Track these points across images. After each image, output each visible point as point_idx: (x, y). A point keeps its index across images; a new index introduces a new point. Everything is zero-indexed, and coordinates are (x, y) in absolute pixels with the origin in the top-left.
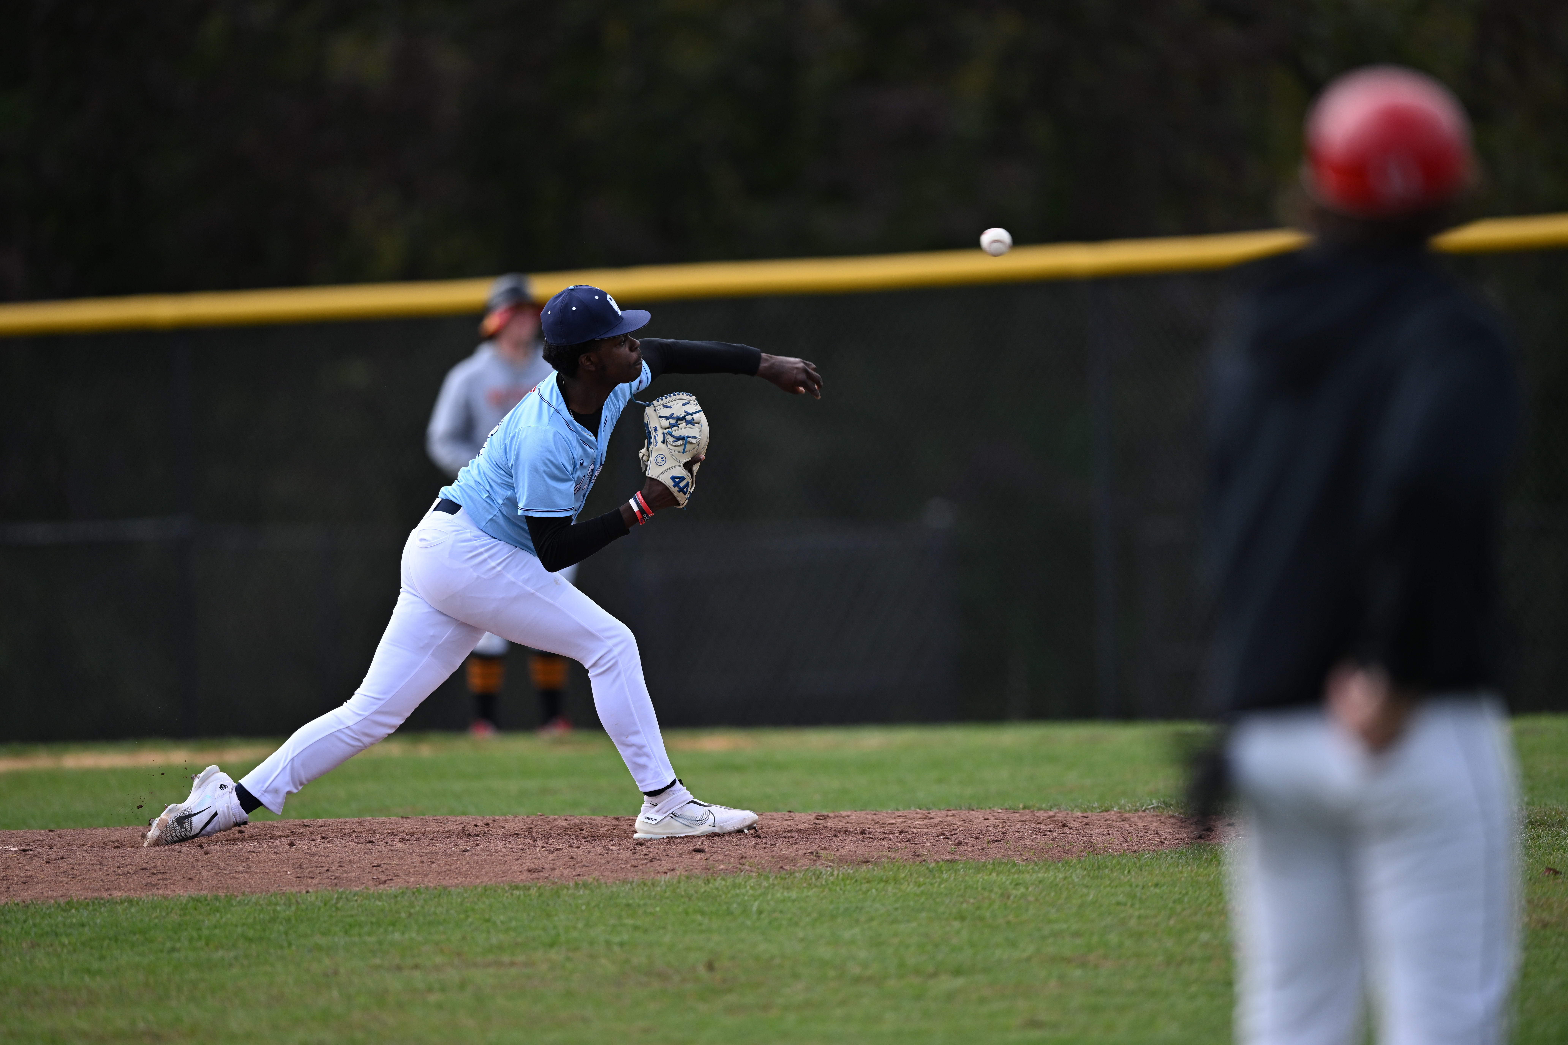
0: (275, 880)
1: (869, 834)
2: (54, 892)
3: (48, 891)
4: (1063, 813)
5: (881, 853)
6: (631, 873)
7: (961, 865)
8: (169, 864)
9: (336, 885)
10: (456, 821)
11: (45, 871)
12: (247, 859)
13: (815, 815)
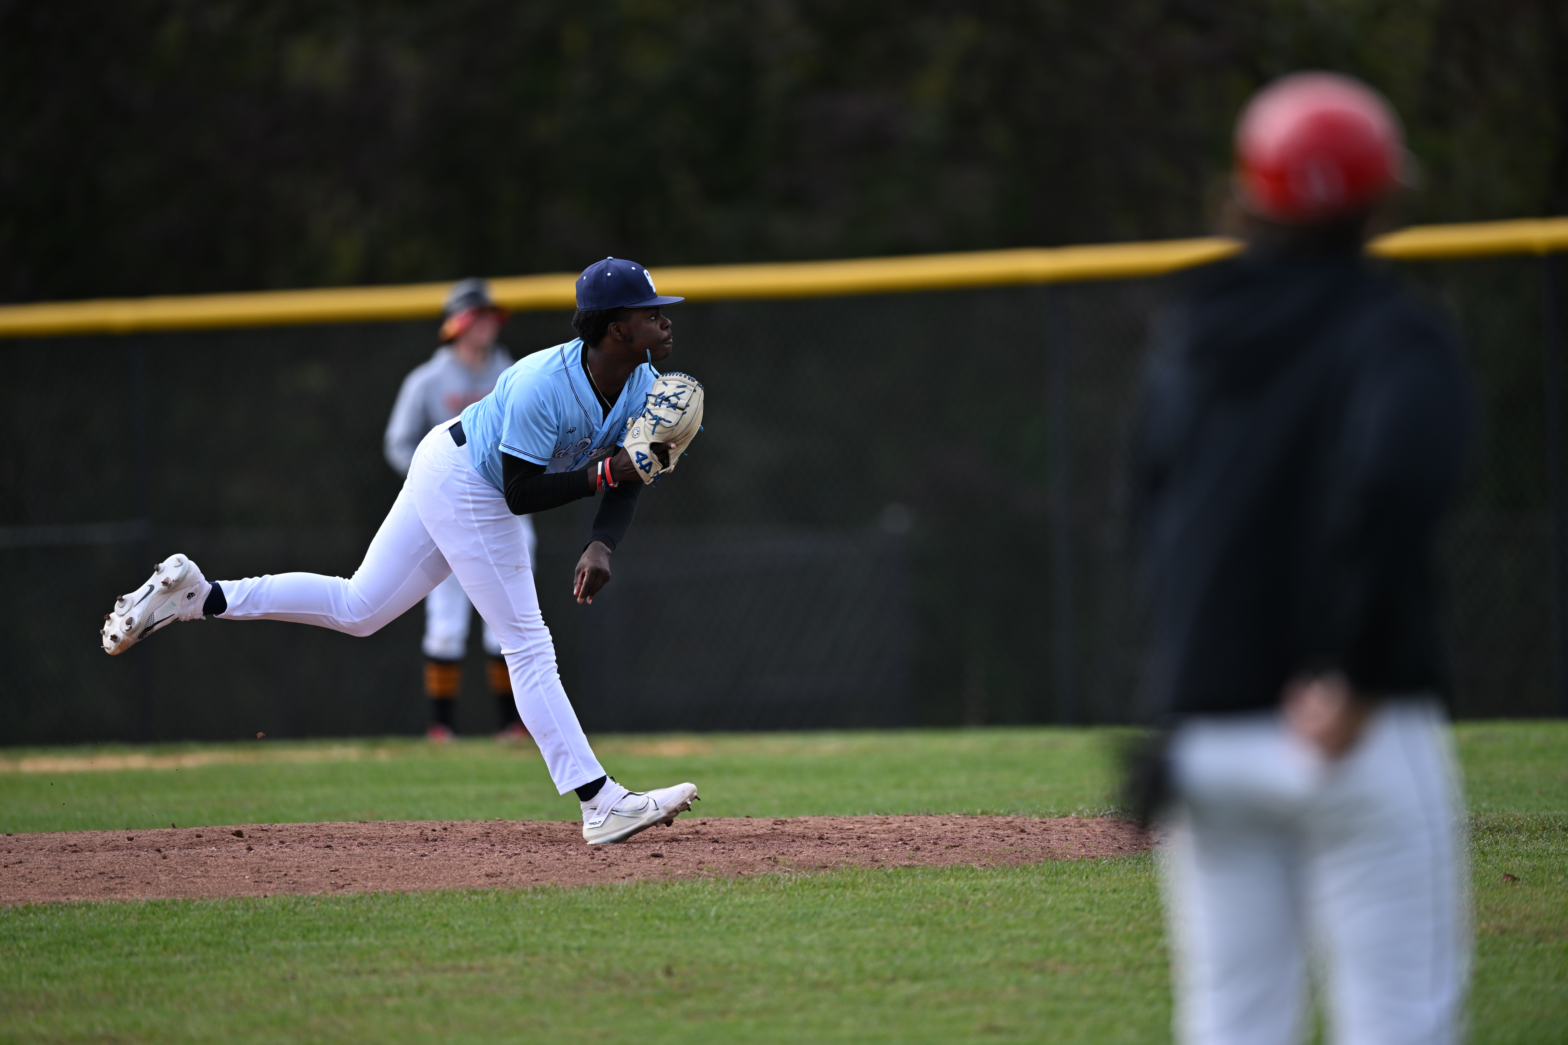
0: (233, 884)
1: (827, 839)
2: (12, 896)
3: (6, 895)
4: (1021, 819)
5: (839, 859)
6: (590, 877)
7: (919, 871)
8: (127, 868)
9: (294, 889)
10: (414, 826)
12: (205, 863)
13: (772, 820)
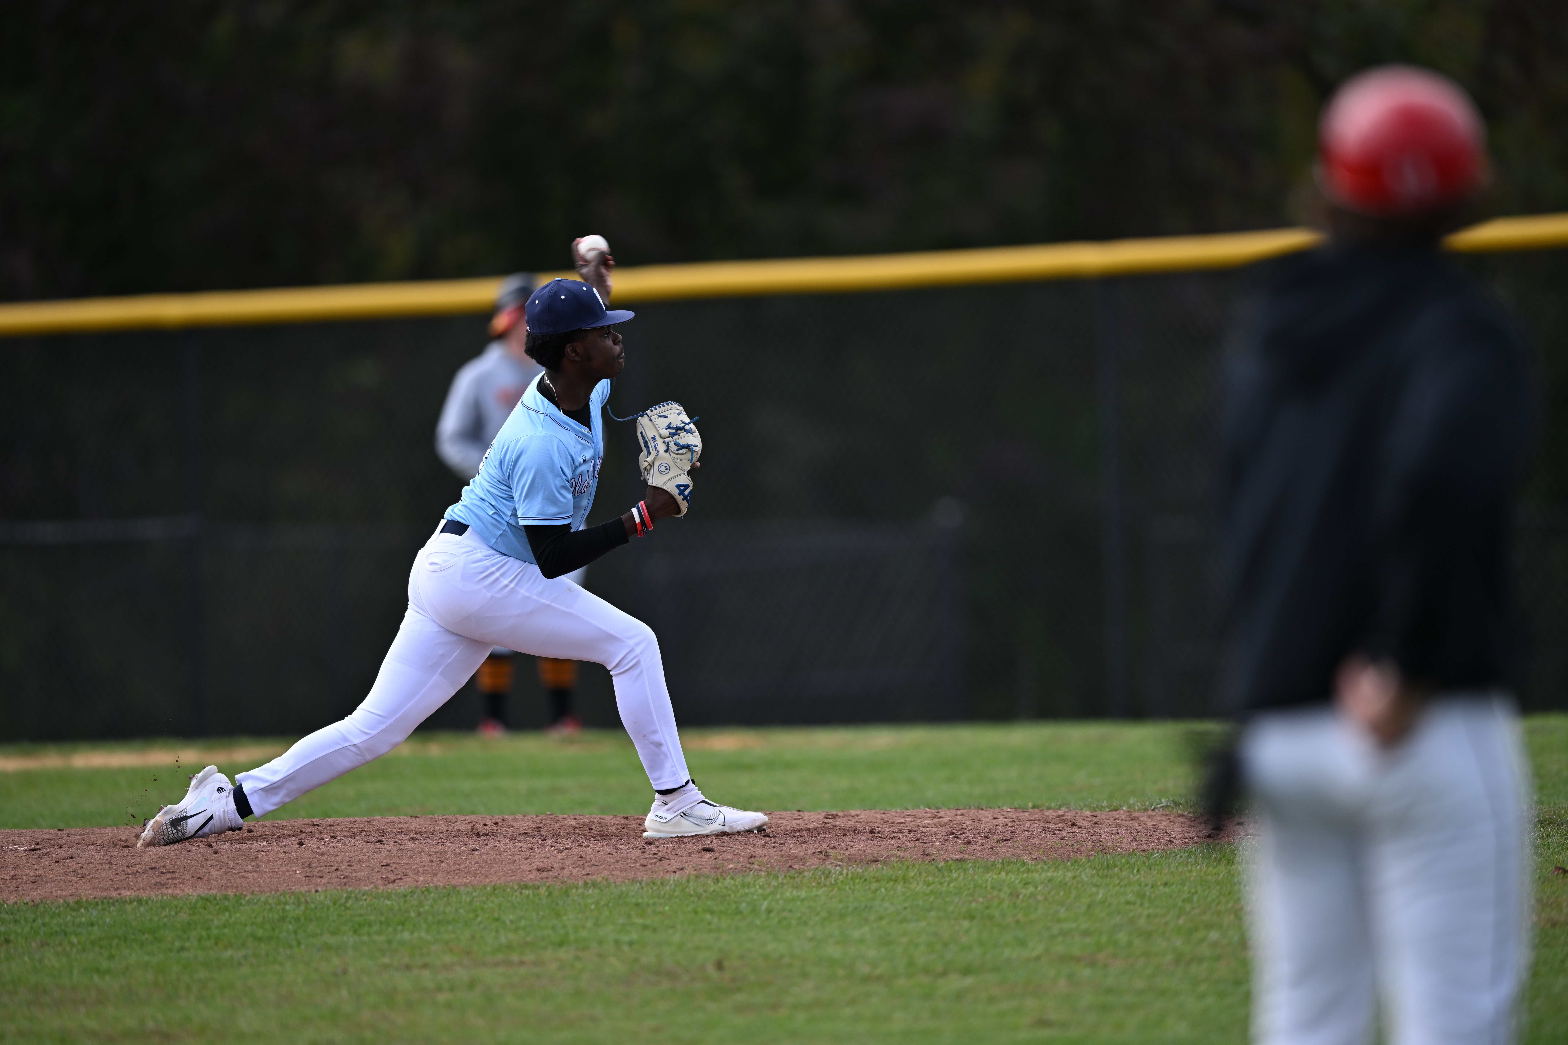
0: (285, 879)
1: (878, 833)
2: (63, 892)
3: (57, 890)
4: (1072, 812)
5: (890, 853)
6: (641, 872)
7: (971, 865)
8: (178, 863)
9: (345, 884)
10: (465, 820)
11: (54, 871)
12: (256, 858)
13: (824, 814)
